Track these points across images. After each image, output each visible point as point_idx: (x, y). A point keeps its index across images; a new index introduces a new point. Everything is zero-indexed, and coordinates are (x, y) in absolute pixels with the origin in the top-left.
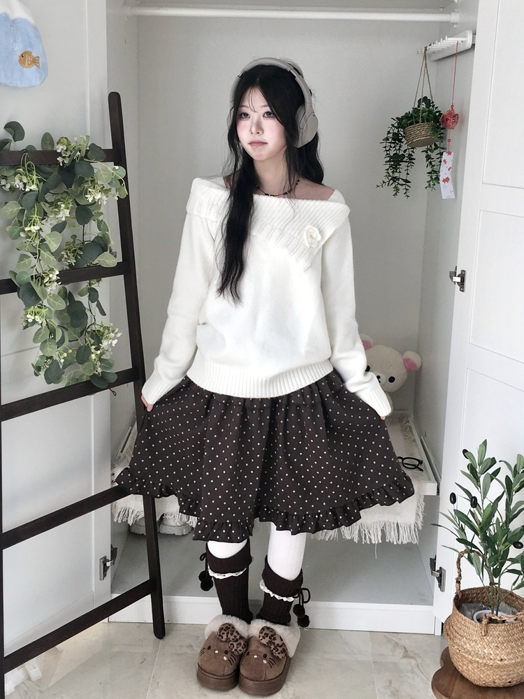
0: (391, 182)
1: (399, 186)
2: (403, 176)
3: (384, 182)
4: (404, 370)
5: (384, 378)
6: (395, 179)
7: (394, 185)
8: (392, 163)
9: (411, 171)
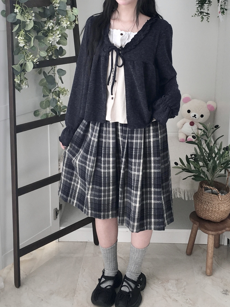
0: (200, 14)
1: (203, 16)
2: (206, 11)
3: (196, 14)
4: (208, 111)
5: (198, 116)
6: (201, 13)
7: (201, 16)
8: (200, 4)
9: (210, 8)
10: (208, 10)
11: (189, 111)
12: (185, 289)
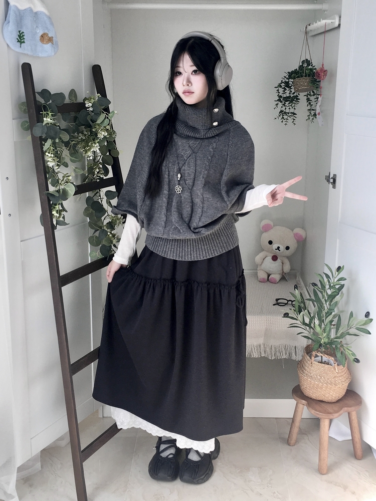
3: (279, 116)
4: (295, 241)
5: (282, 248)
10: (295, 109)
11: (270, 243)
12: (271, 480)
